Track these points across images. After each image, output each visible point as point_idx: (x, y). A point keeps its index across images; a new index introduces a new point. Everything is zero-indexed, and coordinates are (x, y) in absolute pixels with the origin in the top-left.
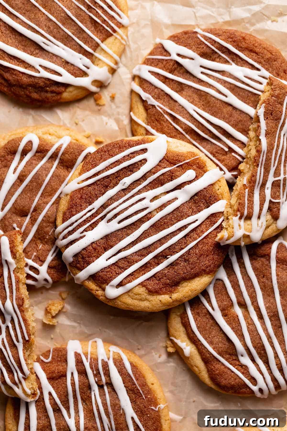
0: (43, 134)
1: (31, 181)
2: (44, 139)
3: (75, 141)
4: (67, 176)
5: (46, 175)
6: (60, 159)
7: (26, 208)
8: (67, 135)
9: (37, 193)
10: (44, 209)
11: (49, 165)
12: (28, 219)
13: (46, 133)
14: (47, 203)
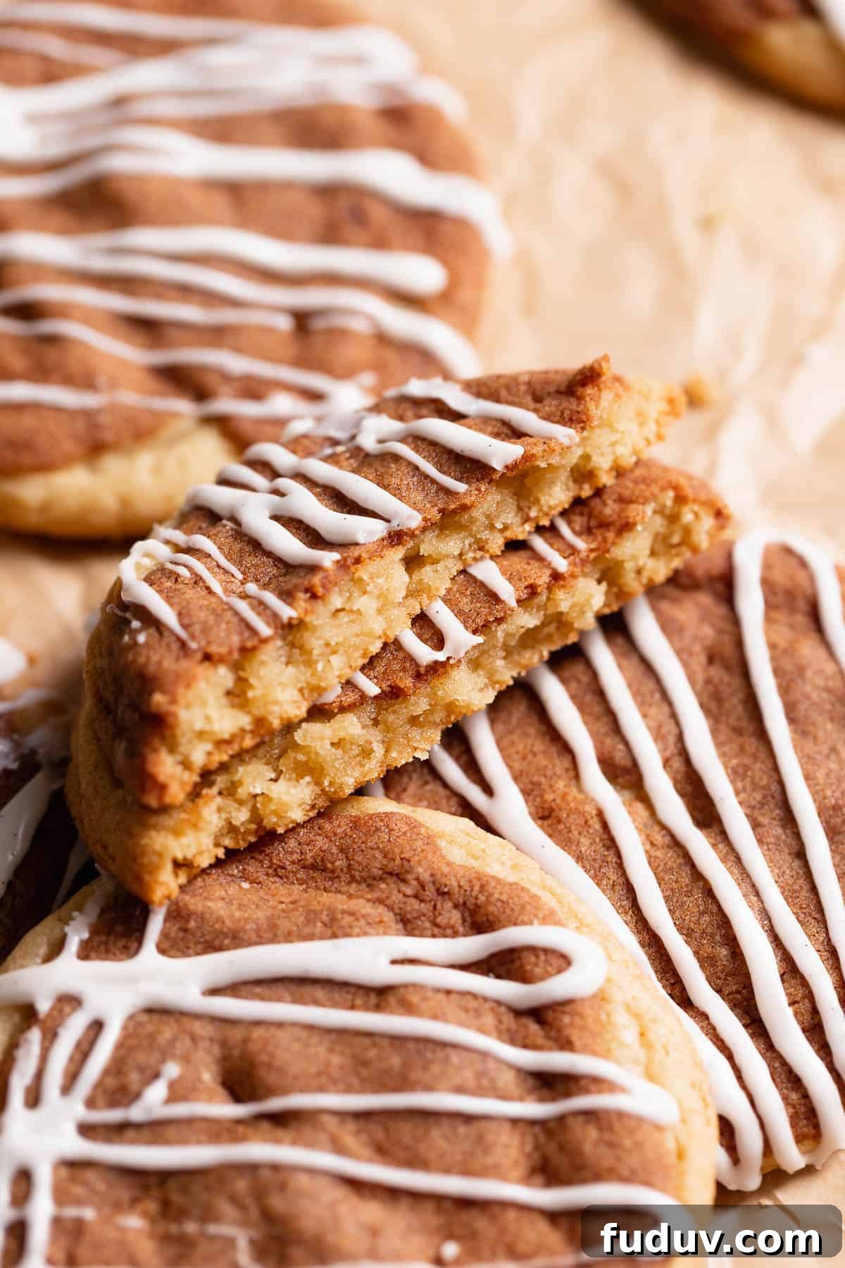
0: (628, 1008)
1: (398, 1040)
2: (608, 1015)
3: (671, 1145)
4: (503, 1178)
5: (460, 1090)
6: (561, 1119)
7: (272, 1078)
8: (680, 1106)
9: (362, 1090)
10: (311, 1145)
11: (507, 1079)
12: (229, 1110)
13: (637, 1016)
14: (339, 1149)
